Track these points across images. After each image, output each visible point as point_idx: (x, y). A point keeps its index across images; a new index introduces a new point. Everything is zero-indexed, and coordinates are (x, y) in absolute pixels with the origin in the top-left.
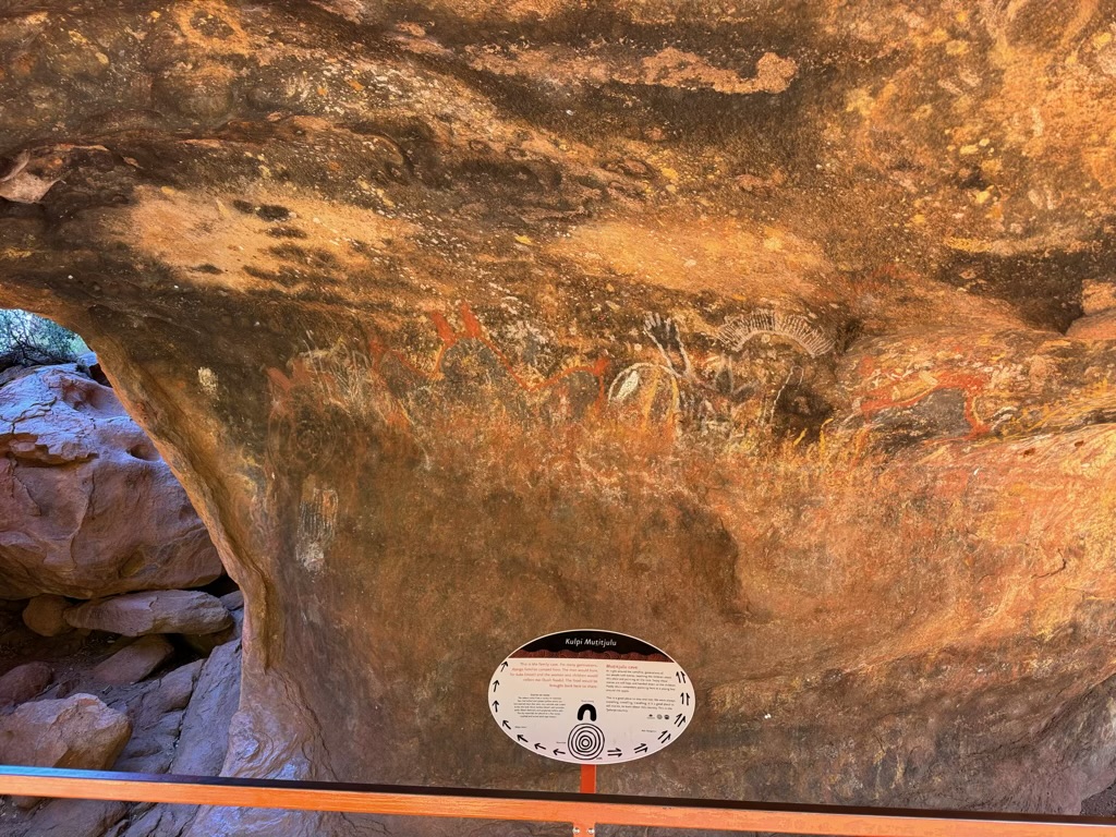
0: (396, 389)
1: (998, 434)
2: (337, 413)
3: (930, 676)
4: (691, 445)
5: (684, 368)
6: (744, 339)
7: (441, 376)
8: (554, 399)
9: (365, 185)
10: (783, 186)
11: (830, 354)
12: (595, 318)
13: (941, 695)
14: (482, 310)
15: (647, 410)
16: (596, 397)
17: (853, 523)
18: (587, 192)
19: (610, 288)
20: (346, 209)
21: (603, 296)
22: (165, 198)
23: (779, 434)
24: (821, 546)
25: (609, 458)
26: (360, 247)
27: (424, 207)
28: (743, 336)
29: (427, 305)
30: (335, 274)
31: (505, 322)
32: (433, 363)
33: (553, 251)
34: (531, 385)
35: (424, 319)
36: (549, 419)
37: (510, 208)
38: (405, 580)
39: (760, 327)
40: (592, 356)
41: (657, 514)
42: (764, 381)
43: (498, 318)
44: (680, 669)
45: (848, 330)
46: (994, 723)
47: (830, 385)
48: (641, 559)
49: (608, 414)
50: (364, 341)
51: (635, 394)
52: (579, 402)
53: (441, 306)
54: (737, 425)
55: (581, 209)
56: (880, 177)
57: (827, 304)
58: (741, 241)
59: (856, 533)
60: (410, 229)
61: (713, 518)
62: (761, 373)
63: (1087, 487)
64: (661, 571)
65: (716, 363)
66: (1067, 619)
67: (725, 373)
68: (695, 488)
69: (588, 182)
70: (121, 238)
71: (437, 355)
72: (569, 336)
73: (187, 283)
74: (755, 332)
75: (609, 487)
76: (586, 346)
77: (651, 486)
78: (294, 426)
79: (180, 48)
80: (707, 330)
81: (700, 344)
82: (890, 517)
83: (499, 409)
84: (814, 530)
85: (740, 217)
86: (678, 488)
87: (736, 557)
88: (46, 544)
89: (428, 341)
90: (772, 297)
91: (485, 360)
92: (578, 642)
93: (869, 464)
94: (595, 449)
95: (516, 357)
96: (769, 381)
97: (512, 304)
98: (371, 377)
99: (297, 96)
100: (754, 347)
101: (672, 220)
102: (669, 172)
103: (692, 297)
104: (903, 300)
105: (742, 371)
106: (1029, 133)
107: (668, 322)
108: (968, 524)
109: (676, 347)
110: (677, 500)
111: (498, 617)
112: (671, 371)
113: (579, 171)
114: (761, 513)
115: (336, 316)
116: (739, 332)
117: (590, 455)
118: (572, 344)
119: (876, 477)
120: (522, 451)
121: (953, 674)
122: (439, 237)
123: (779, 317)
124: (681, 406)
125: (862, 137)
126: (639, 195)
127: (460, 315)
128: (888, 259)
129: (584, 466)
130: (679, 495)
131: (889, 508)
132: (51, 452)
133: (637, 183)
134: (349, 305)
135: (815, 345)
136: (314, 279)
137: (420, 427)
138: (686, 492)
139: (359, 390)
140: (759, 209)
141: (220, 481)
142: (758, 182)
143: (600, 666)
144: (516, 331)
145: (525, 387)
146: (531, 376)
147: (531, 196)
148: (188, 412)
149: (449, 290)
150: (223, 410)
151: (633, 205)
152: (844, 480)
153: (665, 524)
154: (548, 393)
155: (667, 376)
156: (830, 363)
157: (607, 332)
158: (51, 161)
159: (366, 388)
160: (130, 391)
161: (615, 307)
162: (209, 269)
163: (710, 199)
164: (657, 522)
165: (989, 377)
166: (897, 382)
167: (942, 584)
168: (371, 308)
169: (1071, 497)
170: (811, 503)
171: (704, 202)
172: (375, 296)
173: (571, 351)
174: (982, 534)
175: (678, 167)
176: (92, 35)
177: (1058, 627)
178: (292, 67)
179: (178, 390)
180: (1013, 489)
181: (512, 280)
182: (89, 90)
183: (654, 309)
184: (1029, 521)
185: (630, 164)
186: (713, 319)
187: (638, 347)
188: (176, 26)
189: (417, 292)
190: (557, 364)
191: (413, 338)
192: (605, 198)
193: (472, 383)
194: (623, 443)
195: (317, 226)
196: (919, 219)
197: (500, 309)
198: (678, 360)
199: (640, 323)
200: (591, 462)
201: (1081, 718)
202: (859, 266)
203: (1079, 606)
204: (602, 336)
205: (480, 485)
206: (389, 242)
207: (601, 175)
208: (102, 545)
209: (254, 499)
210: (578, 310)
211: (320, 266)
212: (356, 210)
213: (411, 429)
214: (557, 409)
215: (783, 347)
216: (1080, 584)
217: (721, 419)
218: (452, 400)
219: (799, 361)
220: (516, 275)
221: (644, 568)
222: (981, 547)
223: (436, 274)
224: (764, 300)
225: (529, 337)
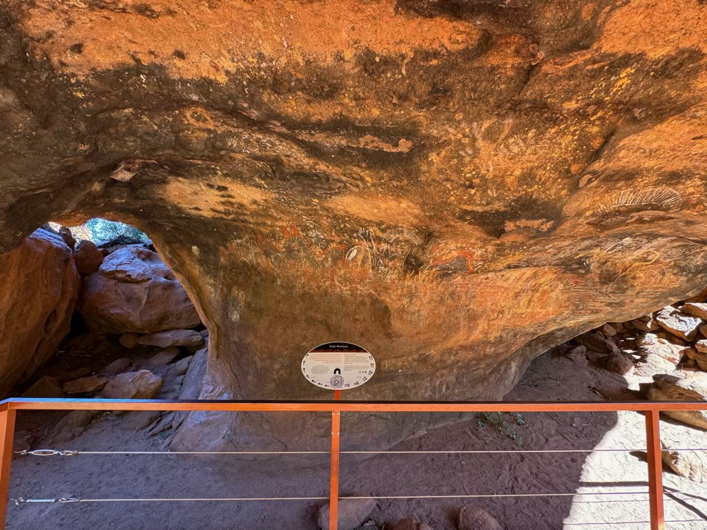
0: (267, 254)
1: (477, 272)
2: (245, 264)
3: (454, 355)
4: (375, 275)
5: (373, 248)
6: (394, 238)
7: (284, 250)
8: (326, 259)
9: (257, 179)
10: (407, 185)
11: (422, 244)
12: (341, 229)
13: (458, 361)
14: (300, 226)
15: (359, 263)
16: (341, 258)
17: (429, 303)
18: (339, 184)
19: (347, 219)
20: (250, 188)
21: (344, 222)
22: (180, 182)
23: (405, 272)
24: (419, 311)
25: (345, 280)
26: (255, 202)
27: (279, 188)
28: (393, 237)
29: (279, 223)
30: (245, 212)
31: (308, 230)
32: (281, 245)
33: (326, 205)
34: (318, 253)
35: (278, 229)
36: (324, 266)
37: (311, 189)
38: (270, 325)
39: (399, 234)
40: (340, 243)
41: (363, 300)
42: (400, 253)
43: (306, 229)
44: (370, 355)
45: (429, 236)
46: (475, 370)
47: (422, 255)
48: (357, 316)
49: (346, 264)
50: (256, 237)
51: (355, 257)
52: (335, 260)
53: (285, 224)
54: (391, 269)
55: (337, 190)
56: (440, 183)
57: (421, 227)
58: (393, 204)
59: (430, 306)
60: (274, 196)
61: (383, 301)
62: (399, 250)
63: (505, 290)
64: (364, 321)
65: (384, 246)
66: (498, 335)
67: (387, 250)
68: (376, 291)
69: (339, 181)
70: (162, 196)
71: (283, 242)
72: (332, 236)
73: (188, 214)
74: (398, 236)
75: (346, 290)
76: (337, 239)
77: (361, 290)
78: (229, 268)
79: (186, 125)
80: (381, 235)
81: (379, 240)
82: (442, 301)
83: (306, 262)
84: (416, 305)
85: (392, 195)
86: (370, 291)
87: (390, 315)
88: (129, 313)
89: (279, 237)
90: (403, 224)
91: (301, 244)
92: (334, 347)
93: (435, 282)
94: (341, 277)
95: (312, 243)
96: (402, 253)
97: (311, 224)
98: (258, 250)
99: (232, 145)
100: (397, 241)
101: (369, 196)
102: (368, 179)
103: (376, 223)
104: (447, 226)
105: (393, 249)
106: (488, 171)
107: (367, 231)
108: (467, 303)
109: (370, 241)
110: (370, 295)
111: (305, 338)
112: (368, 249)
113: (336, 177)
114: (399, 300)
115: (245, 227)
116: (392, 236)
117: (339, 279)
118: (333, 239)
119: (437, 287)
120: (313, 277)
121: (462, 354)
122: (284, 199)
123: (406, 231)
124: (372, 262)
125: (434, 169)
126: (357, 186)
127: (292, 227)
128: (442, 212)
129: (337, 283)
130: (371, 293)
131: (442, 298)
132: (132, 277)
133: (357, 182)
134: (250, 223)
135: (417, 241)
136: (237, 213)
137: (276, 269)
138: (373, 292)
139: (253, 255)
140: (399, 193)
141: (200, 288)
142: (399, 183)
143: (343, 355)
144: (312, 234)
145: (315, 254)
146: (318, 250)
147: (318, 185)
148: (188, 262)
149: (287, 218)
150: (202, 262)
151: (355, 190)
152: (427, 288)
153: (366, 304)
154: (324, 256)
155: (367, 251)
156: (422, 248)
157: (345, 235)
158: (134, 166)
159: (256, 254)
160: (165, 254)
161: (348, 226)
162: (197, 209)
163: (382, 188)
164: (363, 303)
165: (474, 253)
166: (444, 254)
167: (459, 323)
168: (258, 224)
169: (500, 294)
170: (415, 296)
171: (380, 190)
172: (260, 220)
173: (333, 241)
174: (471, 306)
175: (371, 177)
176: (151, 118)
177: (495, 338)
178: (230, 135)
179: (184, 254)
180: (481, 291)
181: (311, 215)
182: (150, 139)
183: (362, 227)
184: (486, 302)
185: (354, 175)
186: (383, 231)
187: (357, 240)
188: (185, 117)
189: (276, 219)
190: (327, 246)
191: (274, 236)
192: (345, 186)
193: (295, 252)
194: (351, 275)
195: (239, 194)
196: (452, 198)
197: (306, 226)
198: (371, 245)
199: (357, 232)
200: (339, 282)
201: (503, 368)
202: (432, 214)
203: (502, 330)
204: (344, 236)
205: (298, 290)
206: (266, 200)
207: (344, 178)
208: (153, 313)
209: (213, 295)
210: (335, 226)
211: (239, 208)
212: (254, 188)
213: (273, 269)
214: (327, 262)
215: (407, 241)
216: (503, 323)
217: (385, 266)
218: (288, 259)
219: (412, 246)
220: (312, 213)
221: (358, 320)
222: (471, 311)
223: (283, 212)
224: (400, 225)
225: (317, 236)
